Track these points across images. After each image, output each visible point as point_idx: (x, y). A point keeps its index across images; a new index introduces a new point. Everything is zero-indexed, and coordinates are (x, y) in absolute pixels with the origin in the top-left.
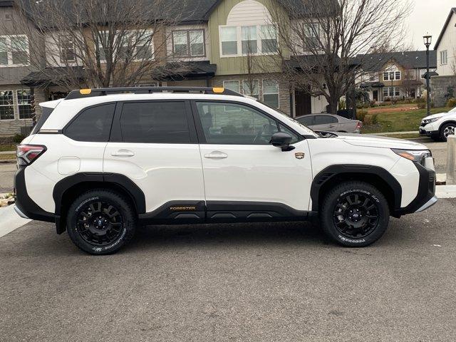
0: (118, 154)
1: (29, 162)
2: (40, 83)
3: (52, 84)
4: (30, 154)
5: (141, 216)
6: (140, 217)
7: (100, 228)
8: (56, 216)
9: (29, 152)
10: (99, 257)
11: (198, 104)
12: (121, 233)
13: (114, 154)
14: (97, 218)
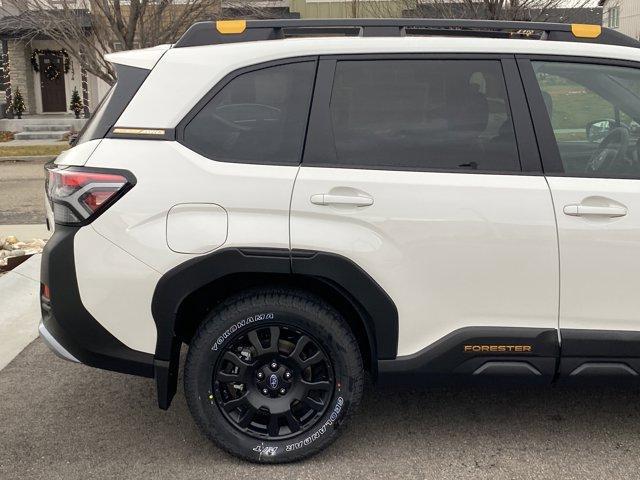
0: (329, 198)
1: (86, 215)
2: (22, 32)
3: (41, 37)
4: (88, 194)
5: (383, 364)
6: (381, 369)
7: (274, 394)
8: (159, 363)
9: (86, 189)
10: (271, 469)
11: (536, 65)
12: (330, 408)
13: (319, 198)
14: (266, 369)
